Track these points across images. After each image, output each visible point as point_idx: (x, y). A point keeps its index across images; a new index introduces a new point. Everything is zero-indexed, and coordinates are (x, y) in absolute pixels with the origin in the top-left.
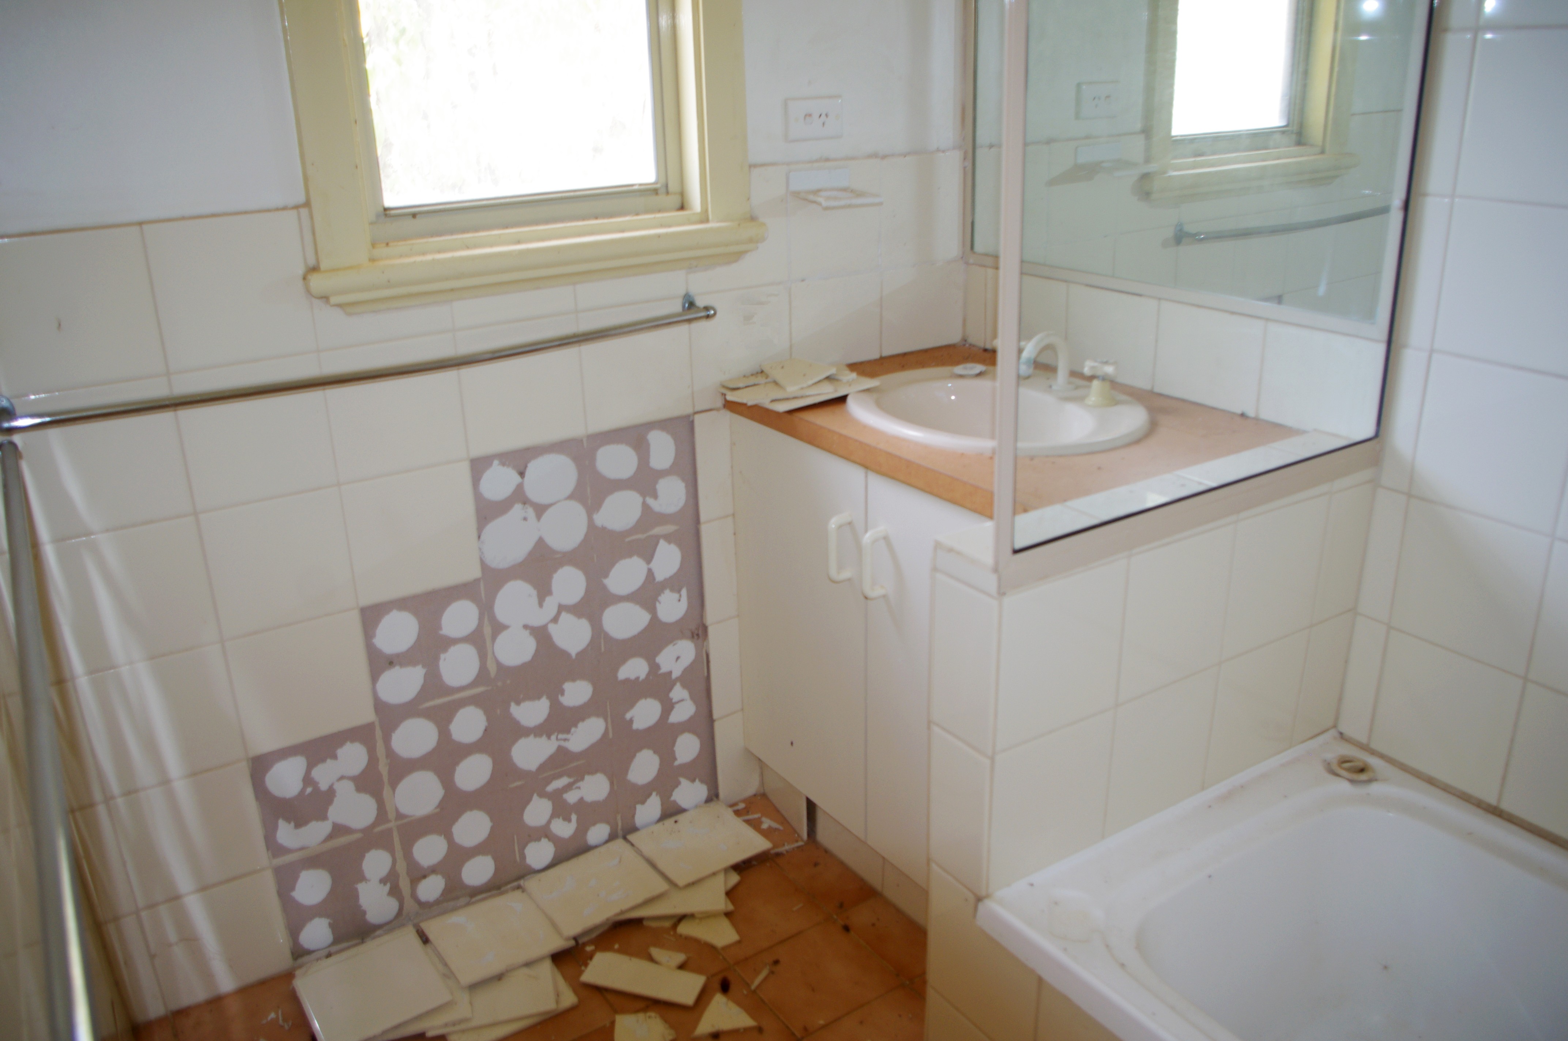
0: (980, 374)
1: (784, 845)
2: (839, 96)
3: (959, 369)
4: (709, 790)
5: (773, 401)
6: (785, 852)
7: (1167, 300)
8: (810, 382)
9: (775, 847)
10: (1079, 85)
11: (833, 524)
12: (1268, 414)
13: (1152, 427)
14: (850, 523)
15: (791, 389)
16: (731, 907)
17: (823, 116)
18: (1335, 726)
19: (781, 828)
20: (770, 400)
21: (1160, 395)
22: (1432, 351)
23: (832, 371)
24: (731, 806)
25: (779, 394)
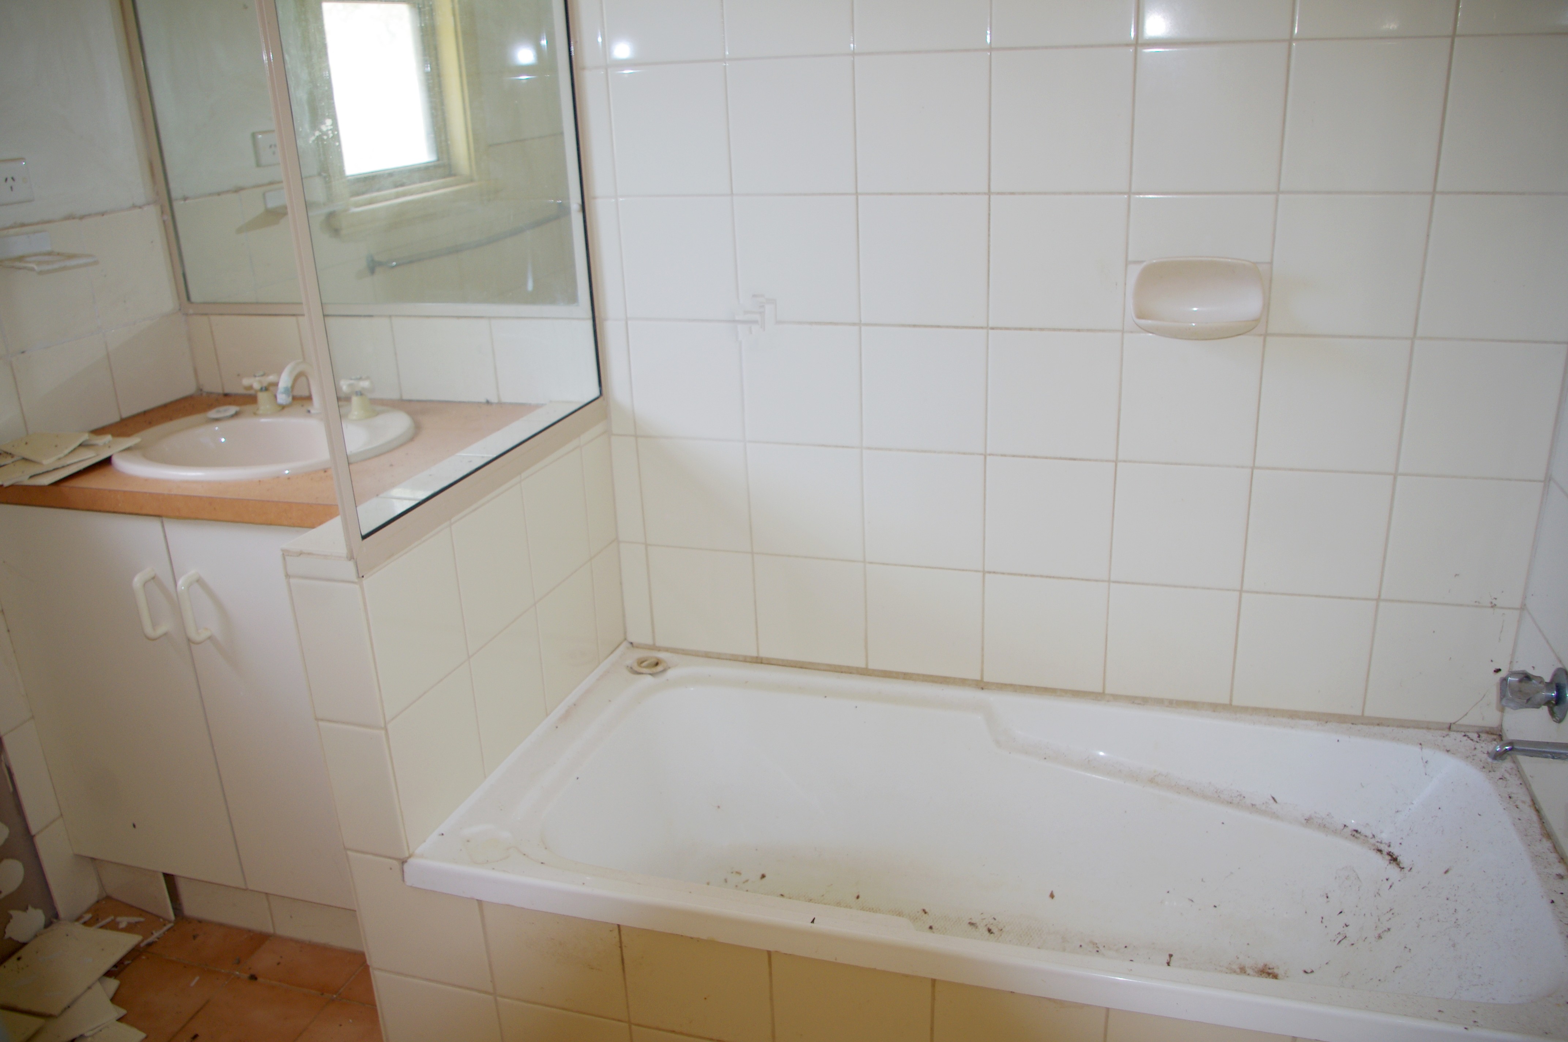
0: (236, 415)
1: (152, 934)
2: (23, 159)
3: (213, 414)
4: (45, 913)
5: (31, 477)
6: (157, 940)
7: (397, 316)
8: (67, 451)
9: (145, 938)
10: (254, 136)
11: (138, 581)
12: (507, 398)
13: (418, 428)
14: (153, 578)
15: (48, 462)
16: (123, 1012)
17: (10, 180)
18: (625, 639)
19: (142, 919)
20: (28, 476)
21: (410, 401)
22: (627, 320)
23: (85, 437)
24: (78, 919)
25: (37, 470)
